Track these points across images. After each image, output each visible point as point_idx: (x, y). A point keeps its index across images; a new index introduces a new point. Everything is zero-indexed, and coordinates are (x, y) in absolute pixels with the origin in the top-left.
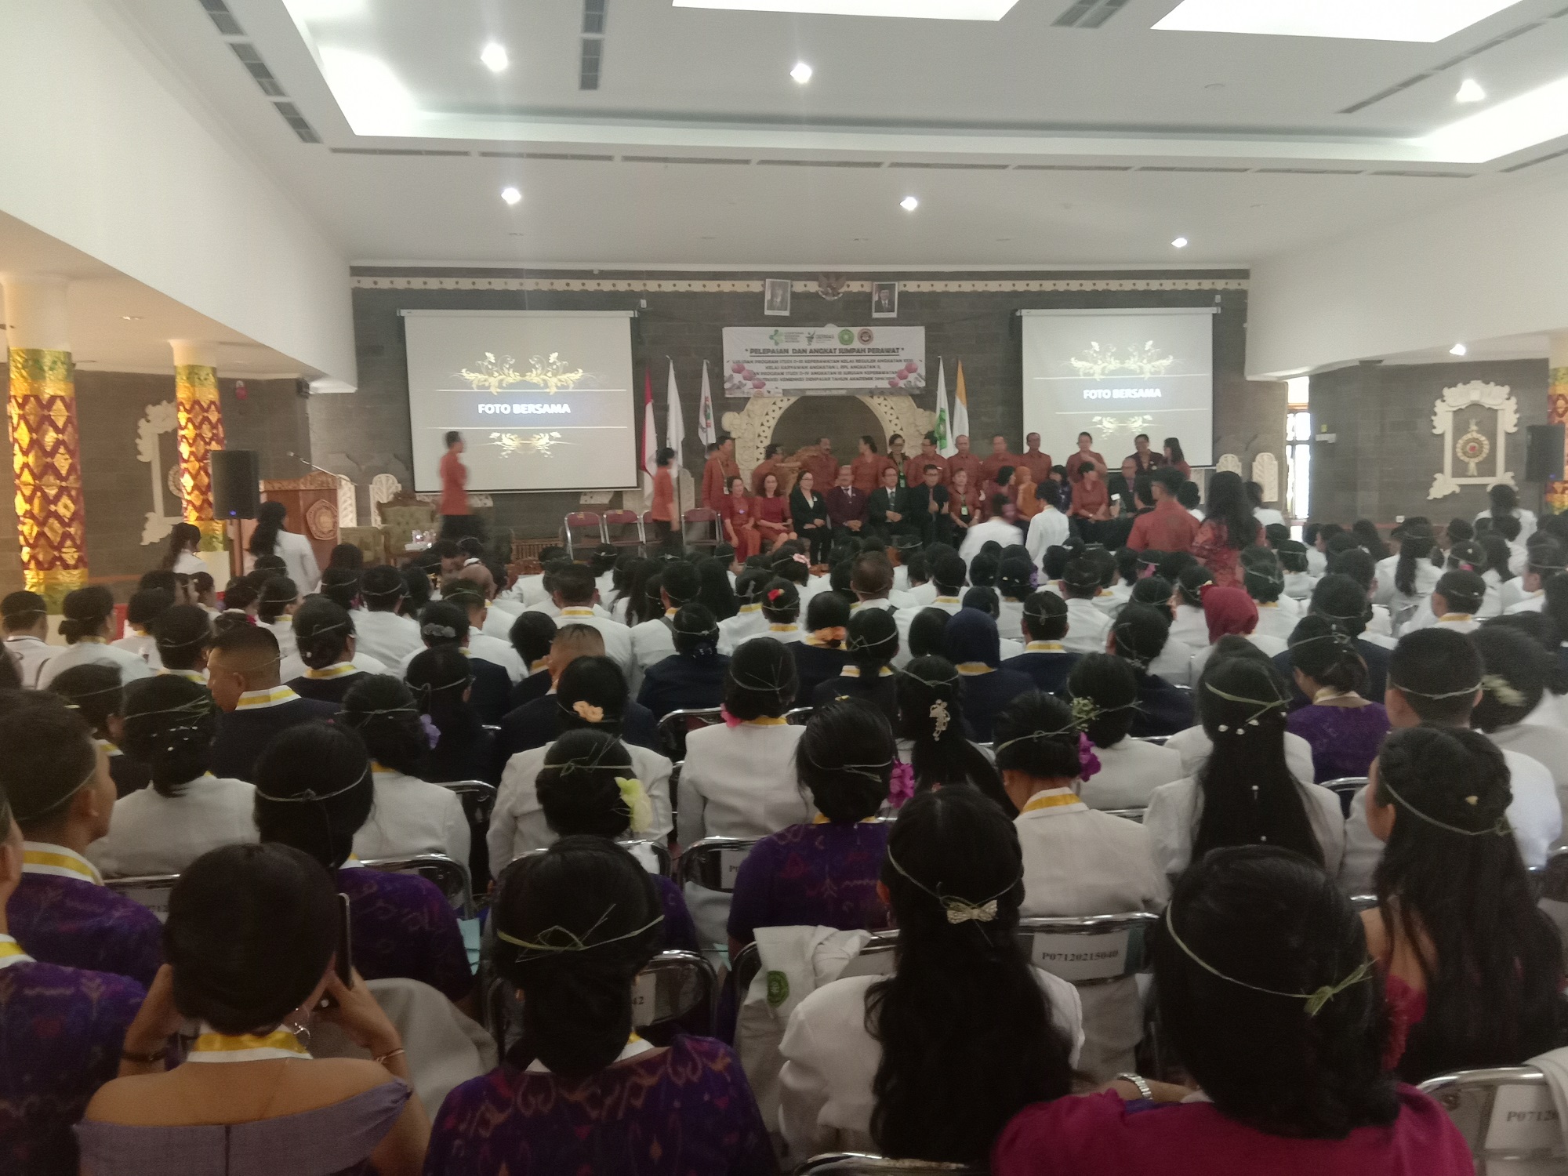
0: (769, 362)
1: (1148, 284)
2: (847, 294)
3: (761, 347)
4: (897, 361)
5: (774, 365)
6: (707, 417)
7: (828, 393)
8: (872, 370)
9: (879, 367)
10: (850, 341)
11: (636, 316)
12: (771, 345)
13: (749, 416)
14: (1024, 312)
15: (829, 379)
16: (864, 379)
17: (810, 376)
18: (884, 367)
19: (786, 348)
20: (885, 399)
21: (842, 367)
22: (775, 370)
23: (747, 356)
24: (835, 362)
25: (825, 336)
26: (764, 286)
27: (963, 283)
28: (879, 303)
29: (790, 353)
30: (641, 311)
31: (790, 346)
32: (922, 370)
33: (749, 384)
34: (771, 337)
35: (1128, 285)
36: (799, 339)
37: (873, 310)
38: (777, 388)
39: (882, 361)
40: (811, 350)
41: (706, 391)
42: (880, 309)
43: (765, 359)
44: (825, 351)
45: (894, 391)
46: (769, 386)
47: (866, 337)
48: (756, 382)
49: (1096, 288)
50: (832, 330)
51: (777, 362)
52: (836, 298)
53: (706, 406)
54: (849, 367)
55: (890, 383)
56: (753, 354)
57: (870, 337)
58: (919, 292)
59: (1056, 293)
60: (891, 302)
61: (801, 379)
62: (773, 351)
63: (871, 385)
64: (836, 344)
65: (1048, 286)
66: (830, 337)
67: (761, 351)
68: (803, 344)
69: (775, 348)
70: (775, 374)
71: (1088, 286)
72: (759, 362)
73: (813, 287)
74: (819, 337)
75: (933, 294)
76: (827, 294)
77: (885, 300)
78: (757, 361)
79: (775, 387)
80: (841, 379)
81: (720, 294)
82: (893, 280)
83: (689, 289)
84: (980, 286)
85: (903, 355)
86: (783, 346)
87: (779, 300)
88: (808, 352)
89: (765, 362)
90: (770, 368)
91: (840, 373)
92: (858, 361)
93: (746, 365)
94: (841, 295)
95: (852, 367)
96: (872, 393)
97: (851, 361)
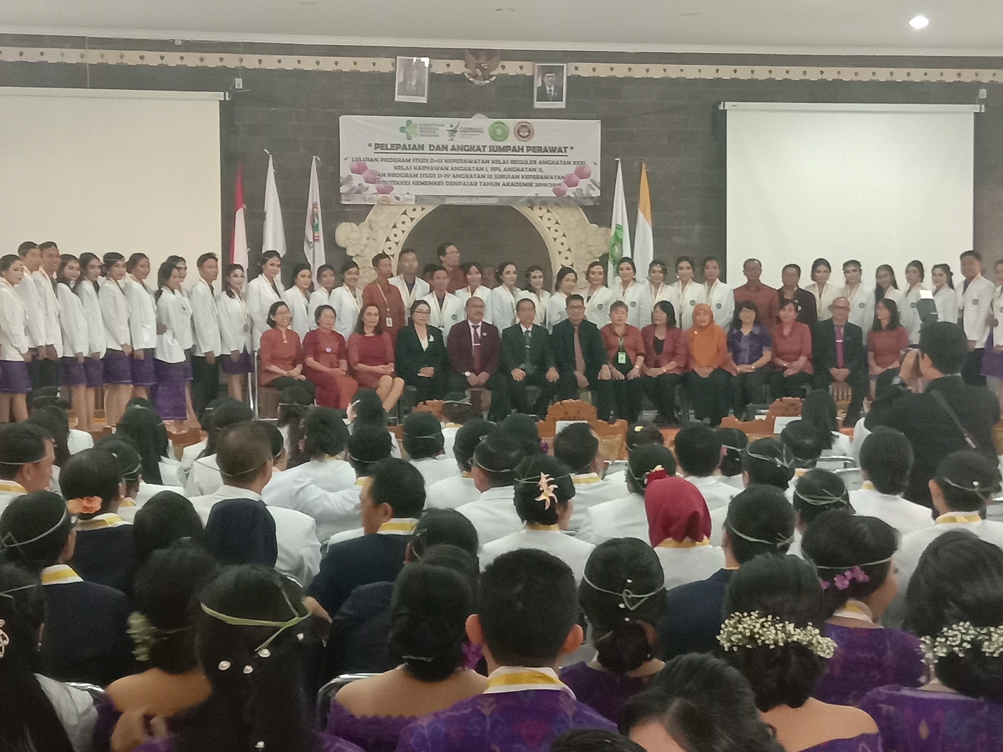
0: (399, 160)
1: (891, 74)
2: (502, 77)
3: (389, 142)
4: (565, 163)
5: (405, 165)
6: (315, 228)
7: (474, 202)
8: (534, 173)
9: (540, 170)
10: (504, 136)
11: (227, 99)
12: (401, 139)
13: (371, 228)
14: (728, 105)
15: (476, 184)
16: (520, 185)
17: (451, 179)
18: (547, 170)
19: (421, 144)
20: (548, 211)
21: (492, 169)
22: (408, 172)
23: (370, 152)
24: (483, 162)
25: (471, 130)
26: (394, 65)
27: (651, 66)
28: (542, 90)
29: (427, 150)
30: (235, 94)
31: (426, 141)
32: (596, 176)
33: (373, 188)
34: (402, 130)
35: (865, 74)
36: (437, 132)
37: (535, 99)
38: (408, 194)
39: (545, 162)
40: (453, 146)
41: (314, 195)
42: (543, 97)
43: (393, 156)
44: (472, 148)
45: (560, 201)
46: (398, 190)
47: (525, 132)
48: (381, 185)
49: (823, 77)
50: (481, 121)
51: (409, 161)
52: (487, 82)
53: (314, 215)
54: (502, 169)
55: (554, 191)
56: (379, 150)
57: (529, 132)
58: (594, 77)
59: (771, 82)
60: (559, 90)
61: (439, 183)
62: (404, 147)
63: (531, 192)
64: (485, 140)
65: (762, 73)
66: (480, 131)
67: (389, 147)
68: (443, 139)
69: (407, 143)
70: (407, 175)
71: (813, 74)
72: (386, 160)
73: (457, 67)
74: (464, 131)
75: (612, 80)
76: (475, 76)
77: (550, 87)
78: (382, 160)
79: (405, 192)
80: (491, 184)
81: (337, 75)
82: (560, 62)
83: (297, 66)
84: (674, 71)
85: (571, 156)
86: (417, 140)
87: (414, 83)
88: (450, 147)
89: (393, 160)
90: (400, 168)
91: (490, 177)
92: (513, 162)
93: (367, 163)
94: (494, 78)
95: (505, 170)
96: (531, 203)
97: (504, 162)
